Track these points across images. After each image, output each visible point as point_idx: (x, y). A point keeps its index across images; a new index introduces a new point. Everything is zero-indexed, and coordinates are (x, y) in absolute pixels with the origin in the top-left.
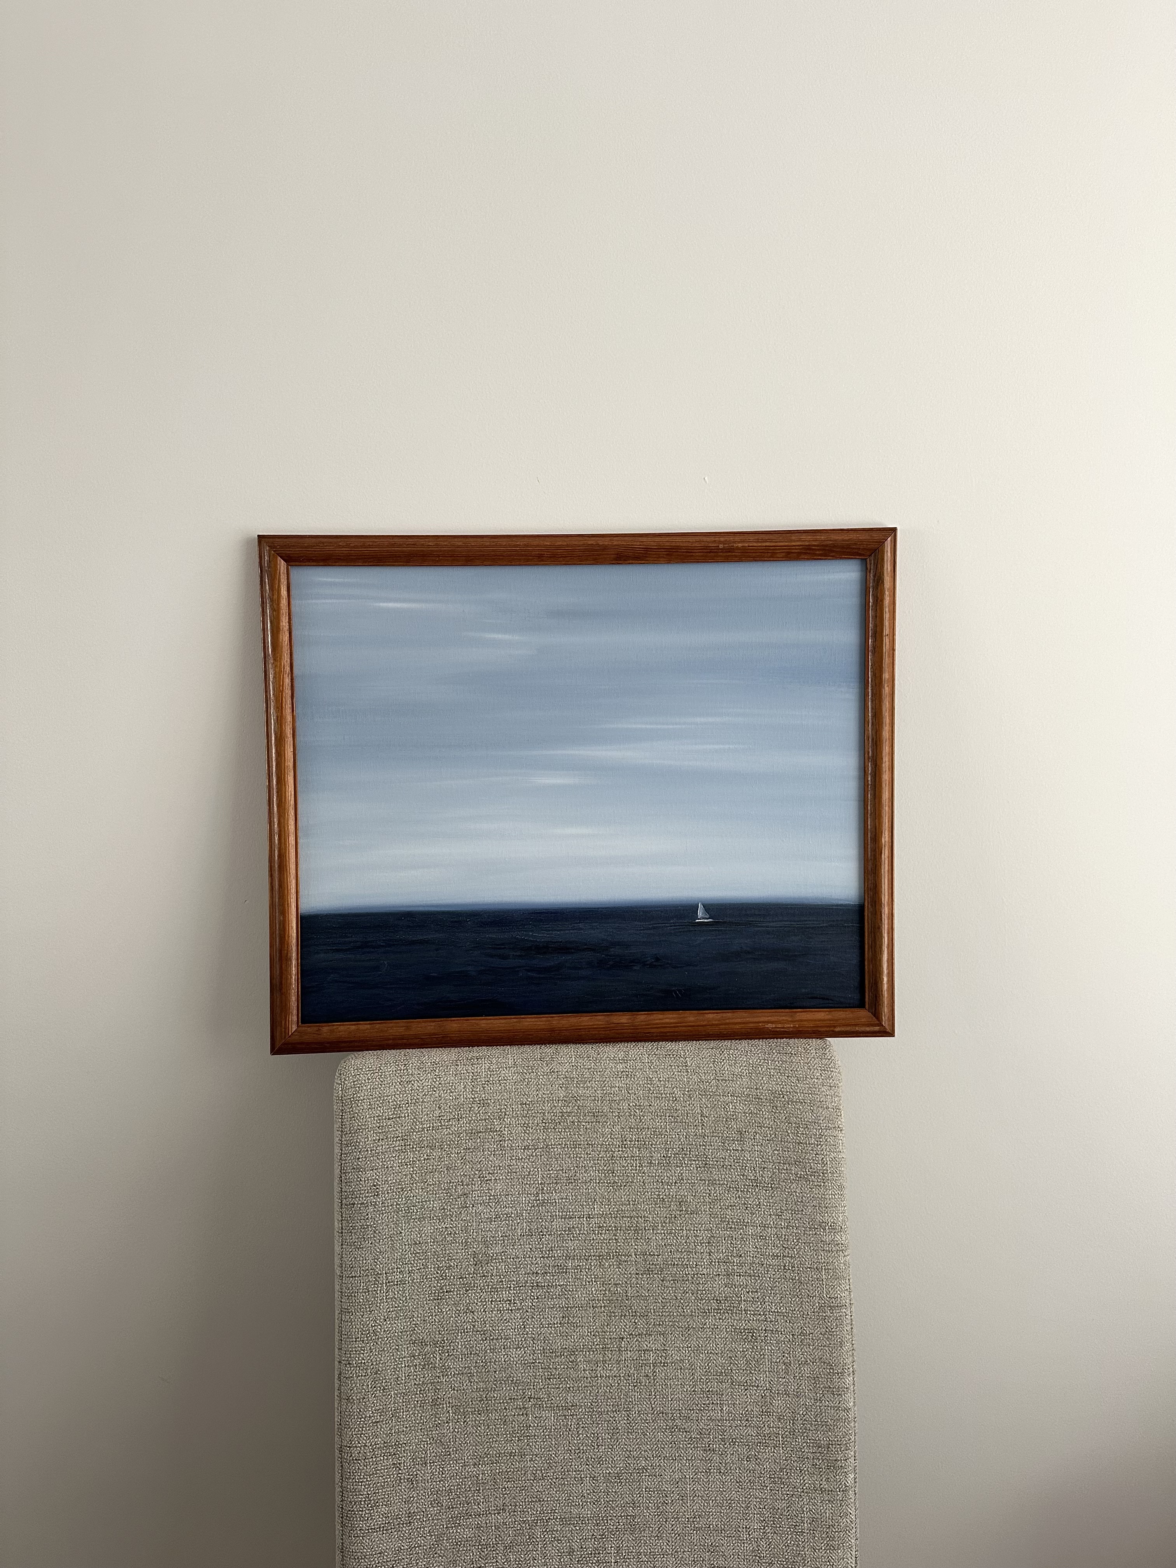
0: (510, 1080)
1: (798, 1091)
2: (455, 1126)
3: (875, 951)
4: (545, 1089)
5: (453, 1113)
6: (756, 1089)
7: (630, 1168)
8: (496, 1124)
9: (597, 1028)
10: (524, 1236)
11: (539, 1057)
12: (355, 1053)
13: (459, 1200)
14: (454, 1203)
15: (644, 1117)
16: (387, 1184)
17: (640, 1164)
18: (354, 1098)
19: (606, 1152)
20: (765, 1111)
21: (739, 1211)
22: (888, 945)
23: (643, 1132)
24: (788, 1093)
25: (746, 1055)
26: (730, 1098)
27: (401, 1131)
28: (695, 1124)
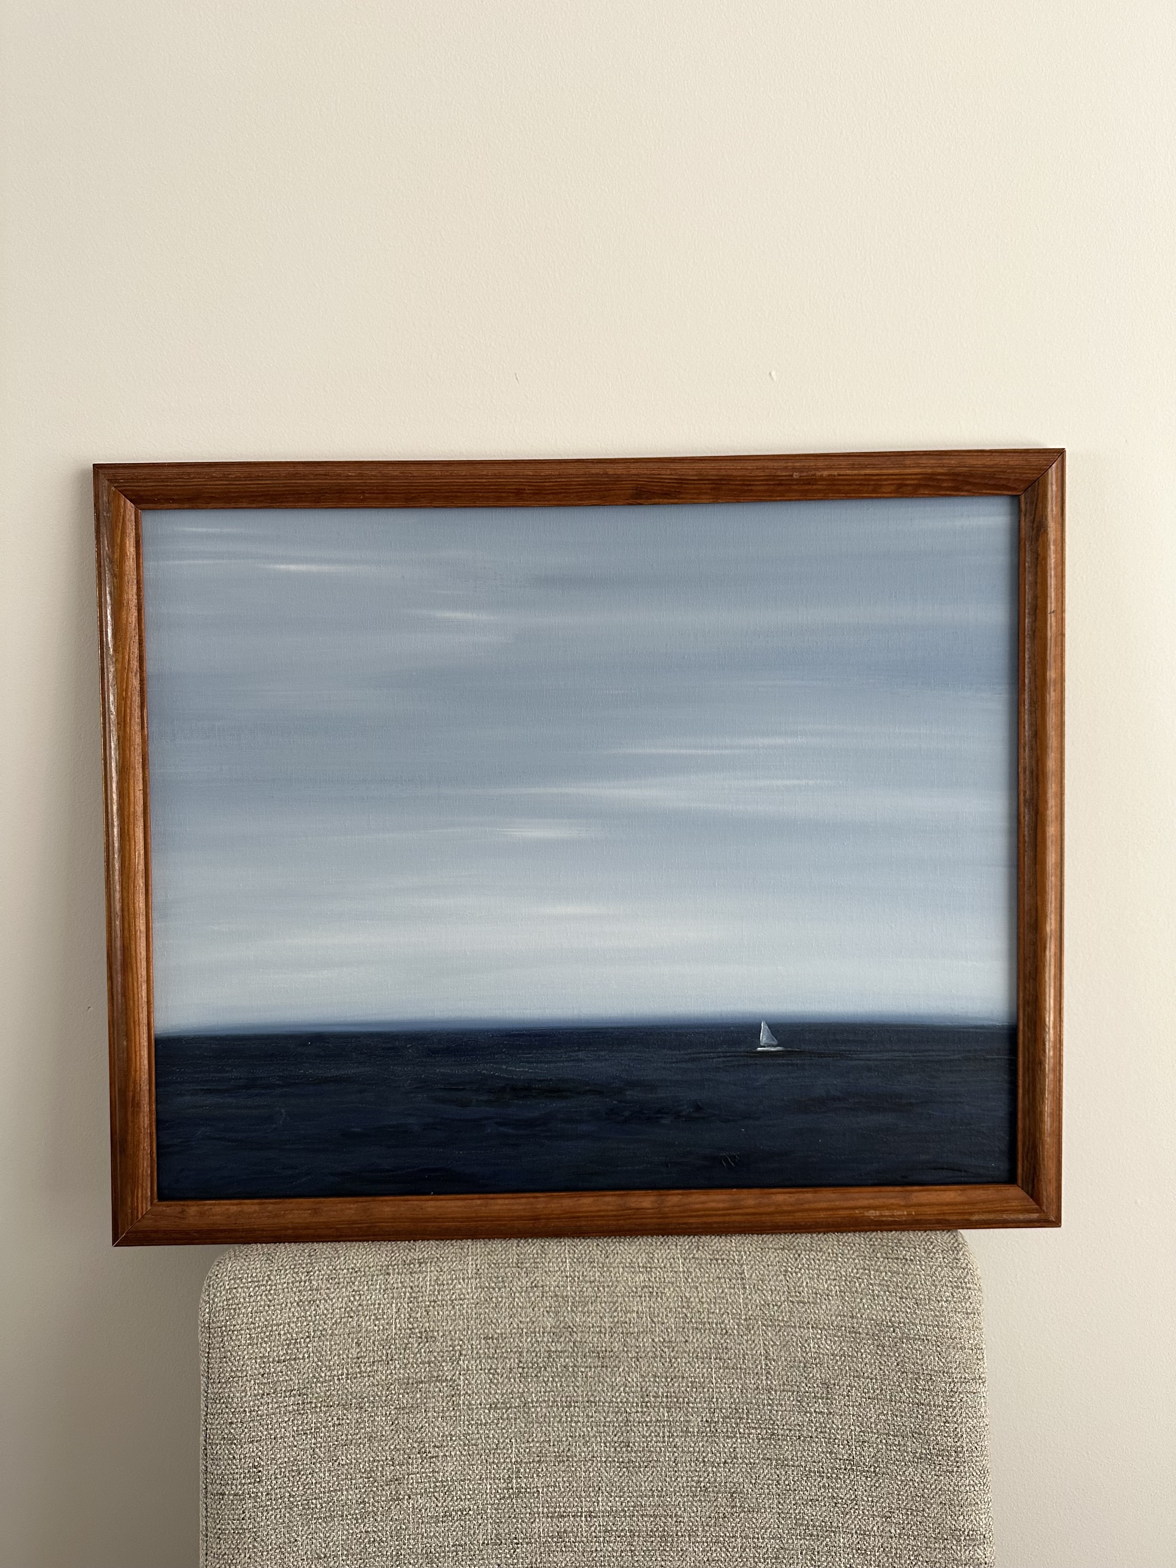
0: (468, 1299)
1: (917, 1321)
2: (382, 1373)
3: (1034, 1098)
4: (523, 1315)
5: (379, 1353)
6: (852, 1317)
7: (654, 1439)
8: (446, 1369)
9: (603, 1216)
10: (488, 1544)
11: (515, 1260)
12: (236, 1247)
13: (387, 1488)
14: (379, 1493)
15: (676, 1359)
16: (276, 1464)
17: (669, 1432)
18: (226, 1327)
19: (617, 1413)
20: (865, 1352)
21: (824, 1509)
22: (1054, 1088)
23: (675, 1382)
24: (902, 1325)
25: (835, 1262)
26: (811, 1331)
27: (297, 1382)
28: (756, 1371)
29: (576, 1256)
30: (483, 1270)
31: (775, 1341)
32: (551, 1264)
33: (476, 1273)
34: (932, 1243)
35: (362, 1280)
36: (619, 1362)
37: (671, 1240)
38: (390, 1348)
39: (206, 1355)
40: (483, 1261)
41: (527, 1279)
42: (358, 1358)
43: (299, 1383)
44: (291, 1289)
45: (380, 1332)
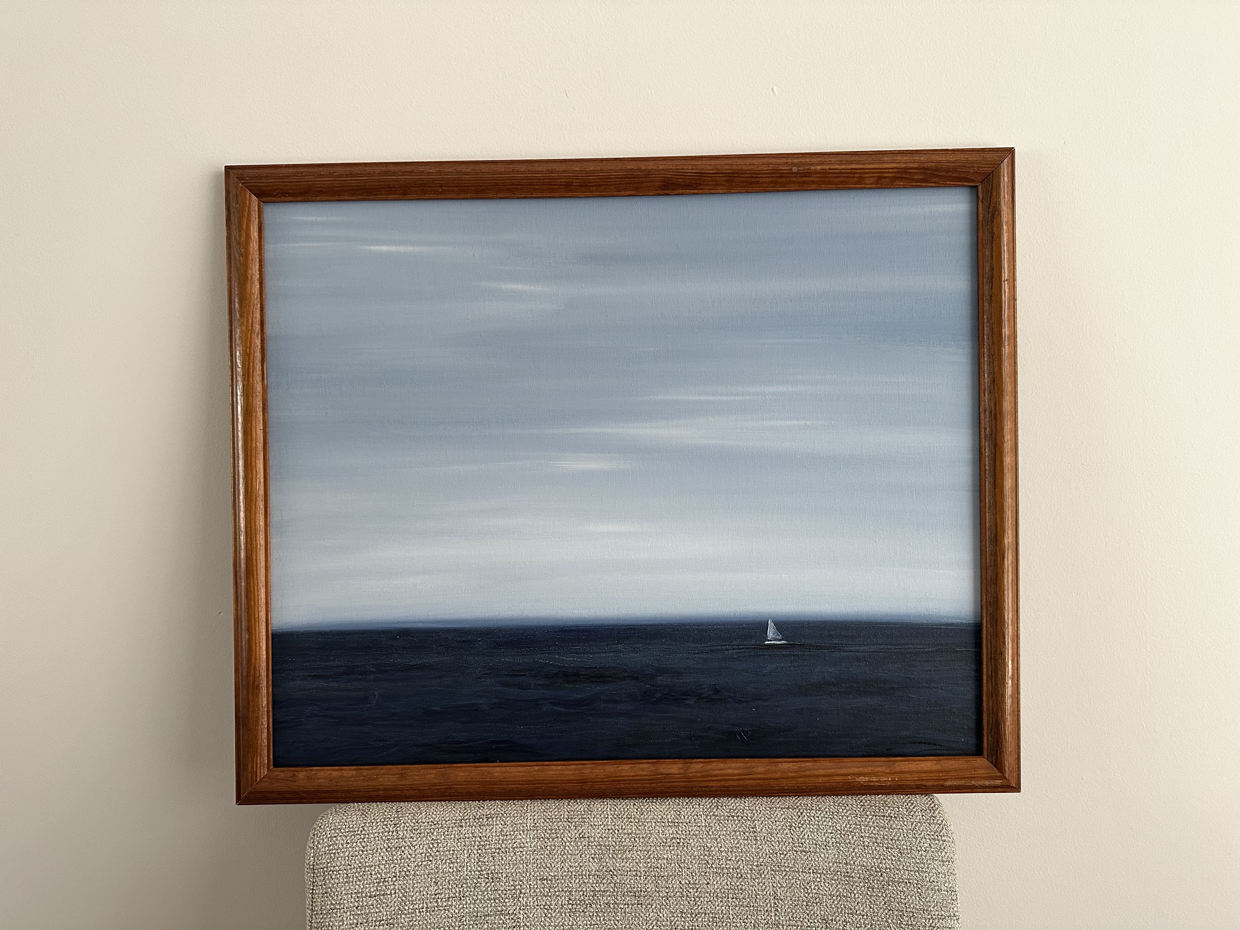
0: (527, 847)
1: (901, 867)
2: (455, 907)
3: (997, 683)
4: (572, 861)
5: (453, 890)
6: (846, 864)
8: (508, 904)
9: (639, 780)
11: (566, 816)
12: (337, 805)
15: (699, 898)
18: (327, 868)
20: (858, 893)
22: (1013, 675)
23: (699, 918)
24: (888, 870)
25: (831, 819)
26: (812, 875)
27: (385, 913)
28: (766, 909)
29: (616, 813)
30: (540, 823)
31: (782, 883)
32: (596, 820)
33: (534, 827)
34: (912, 804)
35: (440, 831)
36: (652, 900)
37: (695, 801)
38: (462, 887)
39: (311, 891)
40: (540, 817)
41: (576, 832)
42: (436, 895)
43: (387, 914)
44: (381, 837)
45: (454, 873)
